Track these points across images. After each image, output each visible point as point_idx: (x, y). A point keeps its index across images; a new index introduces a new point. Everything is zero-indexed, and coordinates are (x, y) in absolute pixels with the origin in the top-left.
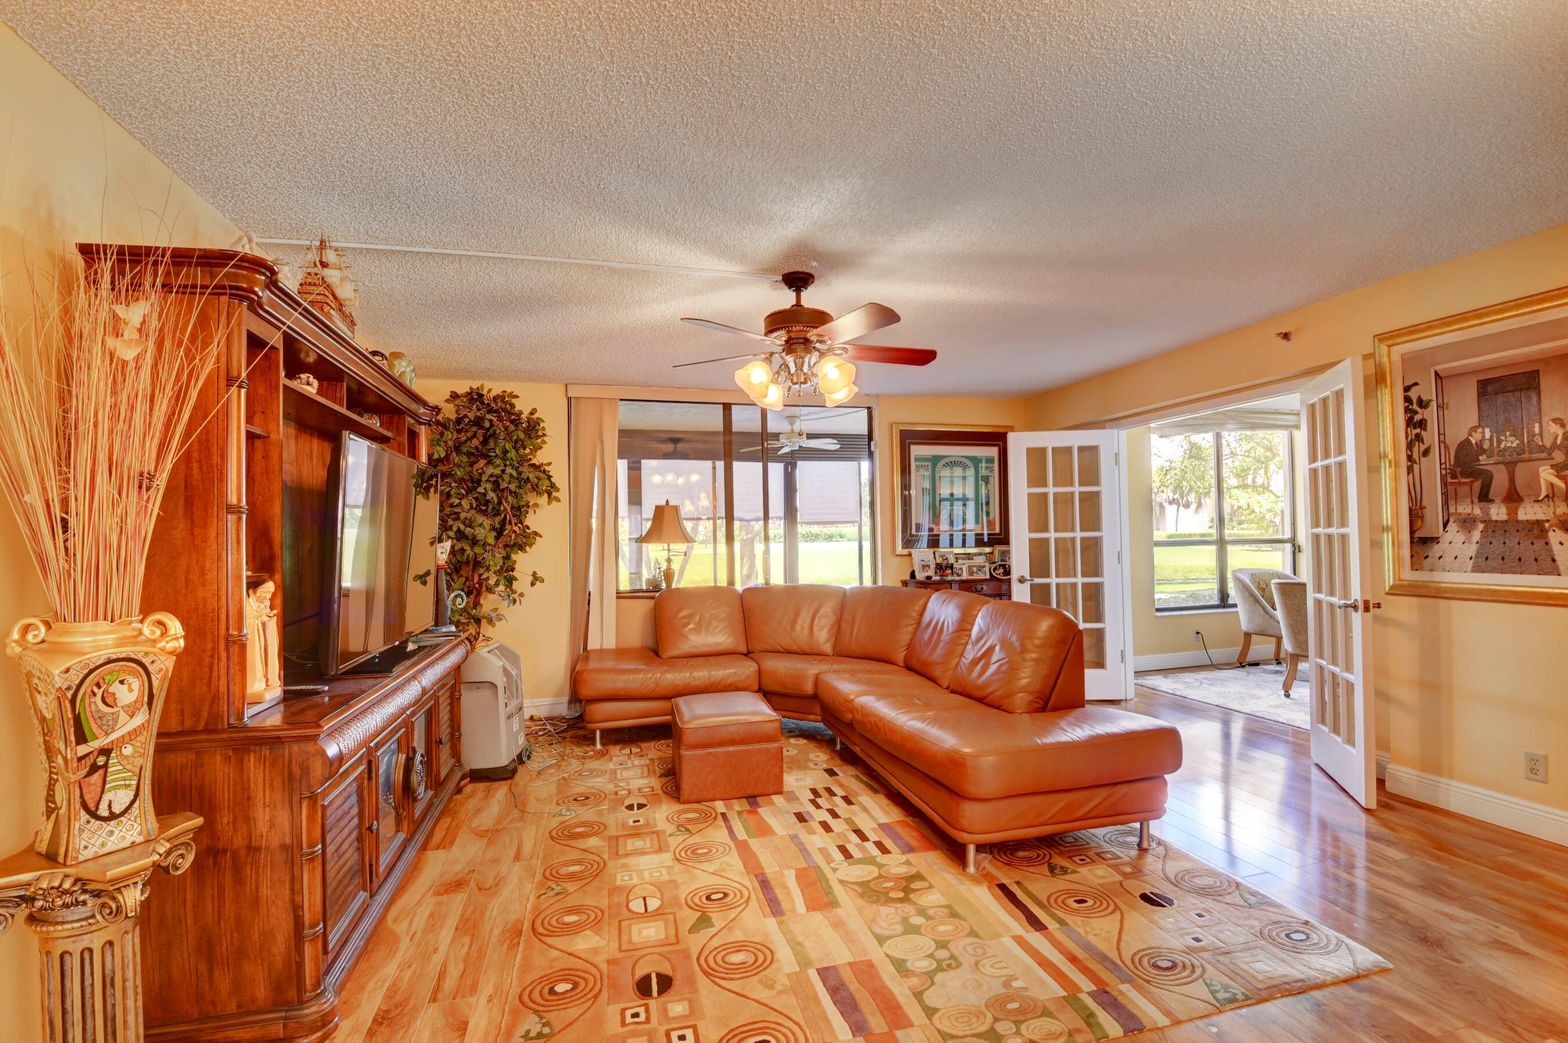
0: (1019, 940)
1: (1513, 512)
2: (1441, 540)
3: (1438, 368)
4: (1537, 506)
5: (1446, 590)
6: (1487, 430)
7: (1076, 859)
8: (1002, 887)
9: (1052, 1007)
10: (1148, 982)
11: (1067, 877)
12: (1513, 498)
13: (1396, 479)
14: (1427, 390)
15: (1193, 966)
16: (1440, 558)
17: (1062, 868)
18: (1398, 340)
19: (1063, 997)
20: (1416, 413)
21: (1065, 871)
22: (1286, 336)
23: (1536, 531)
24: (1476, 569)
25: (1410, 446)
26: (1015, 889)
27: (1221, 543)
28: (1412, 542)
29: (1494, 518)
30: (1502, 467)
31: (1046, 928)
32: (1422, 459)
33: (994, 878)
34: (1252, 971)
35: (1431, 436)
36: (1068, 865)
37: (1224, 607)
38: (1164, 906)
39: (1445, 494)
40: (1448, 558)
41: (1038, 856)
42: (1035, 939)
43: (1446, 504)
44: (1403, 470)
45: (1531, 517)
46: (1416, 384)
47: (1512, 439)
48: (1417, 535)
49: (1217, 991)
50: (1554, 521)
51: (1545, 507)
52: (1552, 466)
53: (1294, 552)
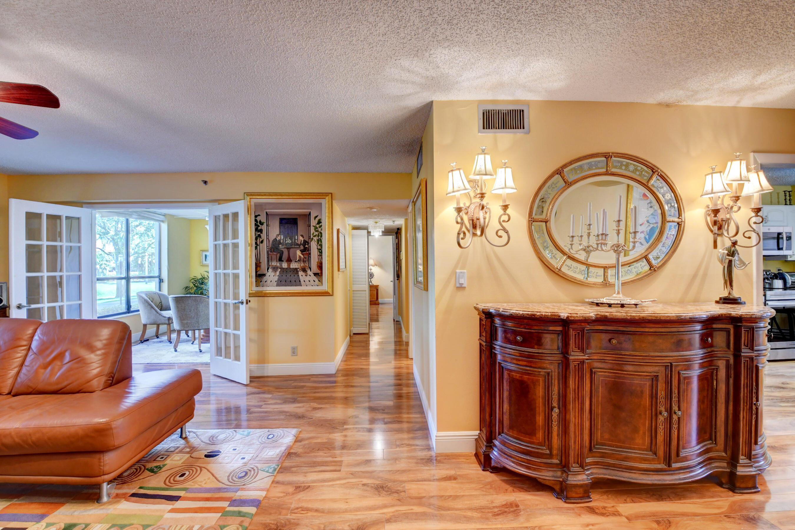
0: (173, 511)
1: (289, 265)
2: (266, 275)
3: (267, 211)
4: (296, 263)
5: (268, 293)
6: (282, 236)
7: (159, 459)
8: (134, 495)
9: (221, 523)
10: (244, 485)
11: (164, 469)
12: (289, 260)
13: (251, 251)
14: (262, 218)
15: (252, 468)
16: (266, 281)
17: (156, 467)
18: (254, 197)
19: (221, 516)
20: (259, 226)
21: (159, 468)
22: (205, 182)
23: (295, 272)
24: (278, 285)
25: (256, 239)
26: (142, 491)
27: (128, 279)
28: (256, 276)
29: (283, 267)
30: (286, 250)
31: (181, 497)
32: (261, 244)
33: (125, 494)
34: (270, 457)
35: (264, 236)
36: (158, 464)
37: (129, 313)
38: (218, 455)
39: (268, 258)
40: (269, 282)
41: (136, 469)
42: (179, 504)
43: (268, 261)
44: (254, 248)
45: (294, 267)
46: (259, 215)
47: (289, 240)
48: (258, 273)
49: (268, 470)
50: (300, 268)
51: (298, 264)
52: (300, 250)
53: (160, 282)
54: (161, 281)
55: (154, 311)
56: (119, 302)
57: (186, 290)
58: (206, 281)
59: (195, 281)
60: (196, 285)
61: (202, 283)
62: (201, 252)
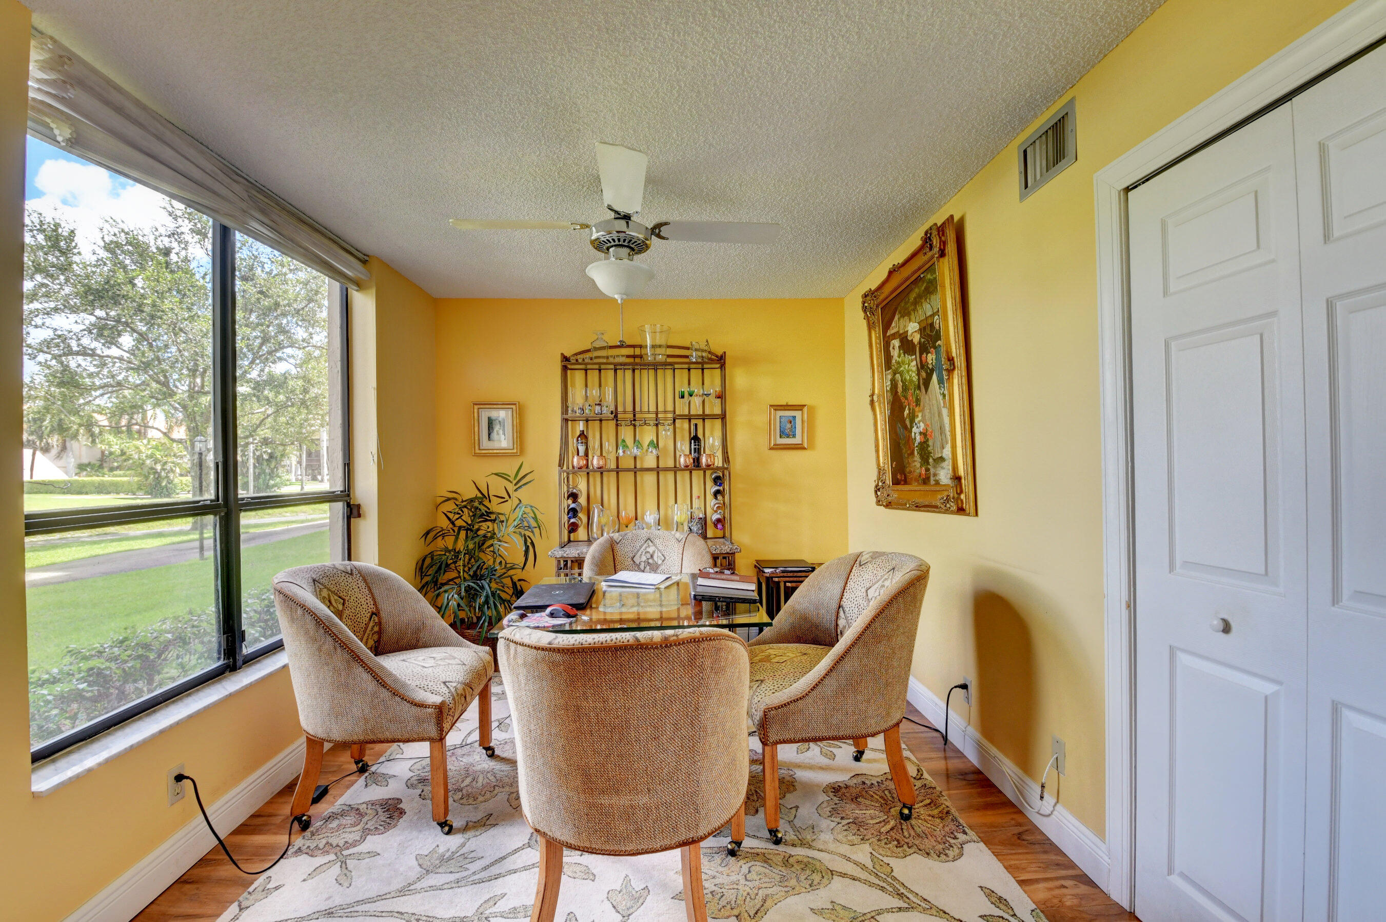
53: (349, 517)
54: (353, 512)
57: (429, 540)
59: (456, 507)
61: (486, 515)
62: (476, 411)
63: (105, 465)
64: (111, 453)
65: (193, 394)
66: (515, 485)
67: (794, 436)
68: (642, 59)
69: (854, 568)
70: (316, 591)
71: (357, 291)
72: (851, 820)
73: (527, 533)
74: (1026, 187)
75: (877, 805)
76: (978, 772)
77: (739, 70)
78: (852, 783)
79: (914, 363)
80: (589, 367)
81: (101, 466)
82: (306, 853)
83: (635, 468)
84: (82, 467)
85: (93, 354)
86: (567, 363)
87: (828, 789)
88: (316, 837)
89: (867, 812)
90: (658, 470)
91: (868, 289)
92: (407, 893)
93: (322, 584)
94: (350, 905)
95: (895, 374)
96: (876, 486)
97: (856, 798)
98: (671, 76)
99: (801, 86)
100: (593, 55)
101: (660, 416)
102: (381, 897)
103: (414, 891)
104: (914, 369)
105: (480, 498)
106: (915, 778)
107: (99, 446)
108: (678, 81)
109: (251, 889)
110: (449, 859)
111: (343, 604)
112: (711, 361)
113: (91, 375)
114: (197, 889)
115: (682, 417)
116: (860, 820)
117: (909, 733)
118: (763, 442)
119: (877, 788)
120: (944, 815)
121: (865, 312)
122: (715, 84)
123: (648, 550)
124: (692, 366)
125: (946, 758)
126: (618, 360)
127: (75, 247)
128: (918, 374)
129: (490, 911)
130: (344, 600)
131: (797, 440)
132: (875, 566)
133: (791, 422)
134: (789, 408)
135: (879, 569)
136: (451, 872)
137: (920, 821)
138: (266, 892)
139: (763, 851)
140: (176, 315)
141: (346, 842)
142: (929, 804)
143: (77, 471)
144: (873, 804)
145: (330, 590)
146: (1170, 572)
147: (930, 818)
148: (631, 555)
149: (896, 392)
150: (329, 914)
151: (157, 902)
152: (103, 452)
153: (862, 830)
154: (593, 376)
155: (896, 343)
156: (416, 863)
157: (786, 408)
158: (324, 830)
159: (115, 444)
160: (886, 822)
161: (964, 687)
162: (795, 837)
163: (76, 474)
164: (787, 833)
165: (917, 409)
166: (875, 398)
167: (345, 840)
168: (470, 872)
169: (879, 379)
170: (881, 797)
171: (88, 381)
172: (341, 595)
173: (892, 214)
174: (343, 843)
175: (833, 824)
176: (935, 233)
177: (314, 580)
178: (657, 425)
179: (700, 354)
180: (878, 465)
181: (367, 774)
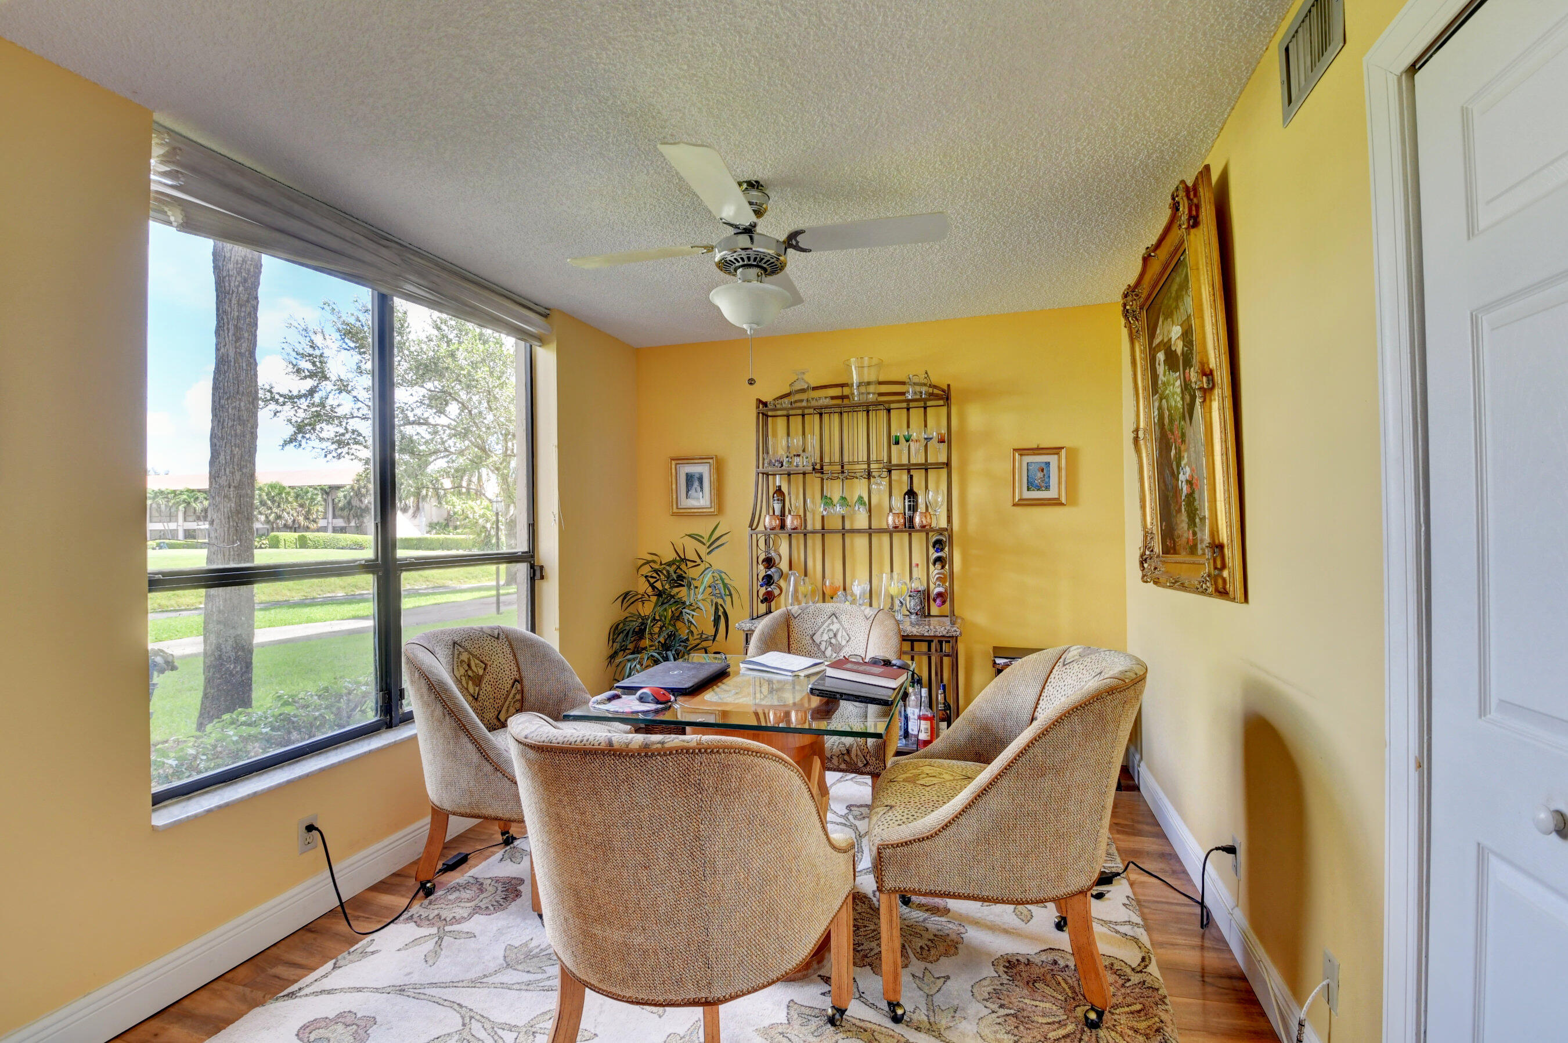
37: (390, 727)
53: (532, 579)
54: (536, 574)
55: (470, 746)
56: (495, 599)
57: (625, 605)
58: (692, 573)
59: (656, 571)
60: (658, 585)
61: (680, 580)
62: (673, 466)
63: (451, 524)
64: (455, 513)
65: (507, 455)
66: (708, 547)
67: (1047, 488)
68: (693, 33)
69: (1056, 668)
70: (453, 654)
71: (540, 346)
72: (1012, 1012)
73: (720, 601)
74: (1290, 101)
75: (1060, 997)
76: (1243, 978)
77: (814, 18)
78: (1037, 960)
79: (1178, 383)
80: (791, 412)
81: (447, 525)
82: (415, 922)
83: (843, 529)
84: (432, 526)
85: (426, 423)
86: (765, 410)
87: (1001, 961)
88: (432, 907)
89: (1042, 1004)
90: (870, 532)
91: (1126, 287)
92: (477, 985)
93: (463, 648)
94: (423, 986)
95: (1161, 400)
96: (1142, 556)
97: (1035, 981)
98: (737, 46)
99: (906, 22)
100: (637, 40)
101: (872, 466)
102: (454, 984)
103: (484, 985)
104: (1179, 390)
105: (678, 561)
106: (1133, 969)
107: (446, 506)
108: (749, 51)
109: (352, 950)
110: (534, 957)
111: (485, 669)
112: (938, 397)
113: (426, 443)
114: (315, 939)
115: (900, 467)
116: (1025, 1014)
117: (1158, 902)
118: (1006, 496)
119: (1071, 974)
120: (1152, 1033)
121: (1126, 317)
122: (795, 45)
123: (831, 627)
124: (912, 404)
125: (1202, 948)
126: (821, 402)
127: (407, 327)
128: (1183, 399)
129: (541, 1025)
130: (486, 665)
131: (1052, 494)
132: (1082, 667)
133: (1042, 470)
134: (1041, 451)
135: (1085, 672)
136: (528, 972)
137: (1113, 1034)
138: (364, 954)
139: (874, 1027)
140: (487, 383)
141: (454, 917)
142: (1139, 1012)
143: (428, 529)
144: (1055, 994)
145: (472, 654)
146: (1480, 716)
147: (1130, 1033)
148: (811, 633)
149: (1163, 425)
150: (400, 991)
151: (279, 945)
152: (449, 512)
153: (1021, 1028)
154: (796, 422)
155: (1161, 356)
156: (502, 952)
157: (1036, 452)
158: (442, 901)
159: (458, 504)
160: (1061, 1024)
161: (1231, 850)
162: (926, 1019)
163: (427, 533)
164: (917, 1011)
165: (1183, 447)
166: (1141, 434)
167: (454, 915)
168: (545, 976)
169: (1145, 407)
170: (1071, 988)
171: (423, 448)
172: (484, 659)
173: (1132, 177)
174: (451, 917)
175: (986, 1011)
176: (1182, 193)
177: (455, 643)
178: (869, 478)
179: (918, 389)
180: (1145, 526)
181: (508, 847)
